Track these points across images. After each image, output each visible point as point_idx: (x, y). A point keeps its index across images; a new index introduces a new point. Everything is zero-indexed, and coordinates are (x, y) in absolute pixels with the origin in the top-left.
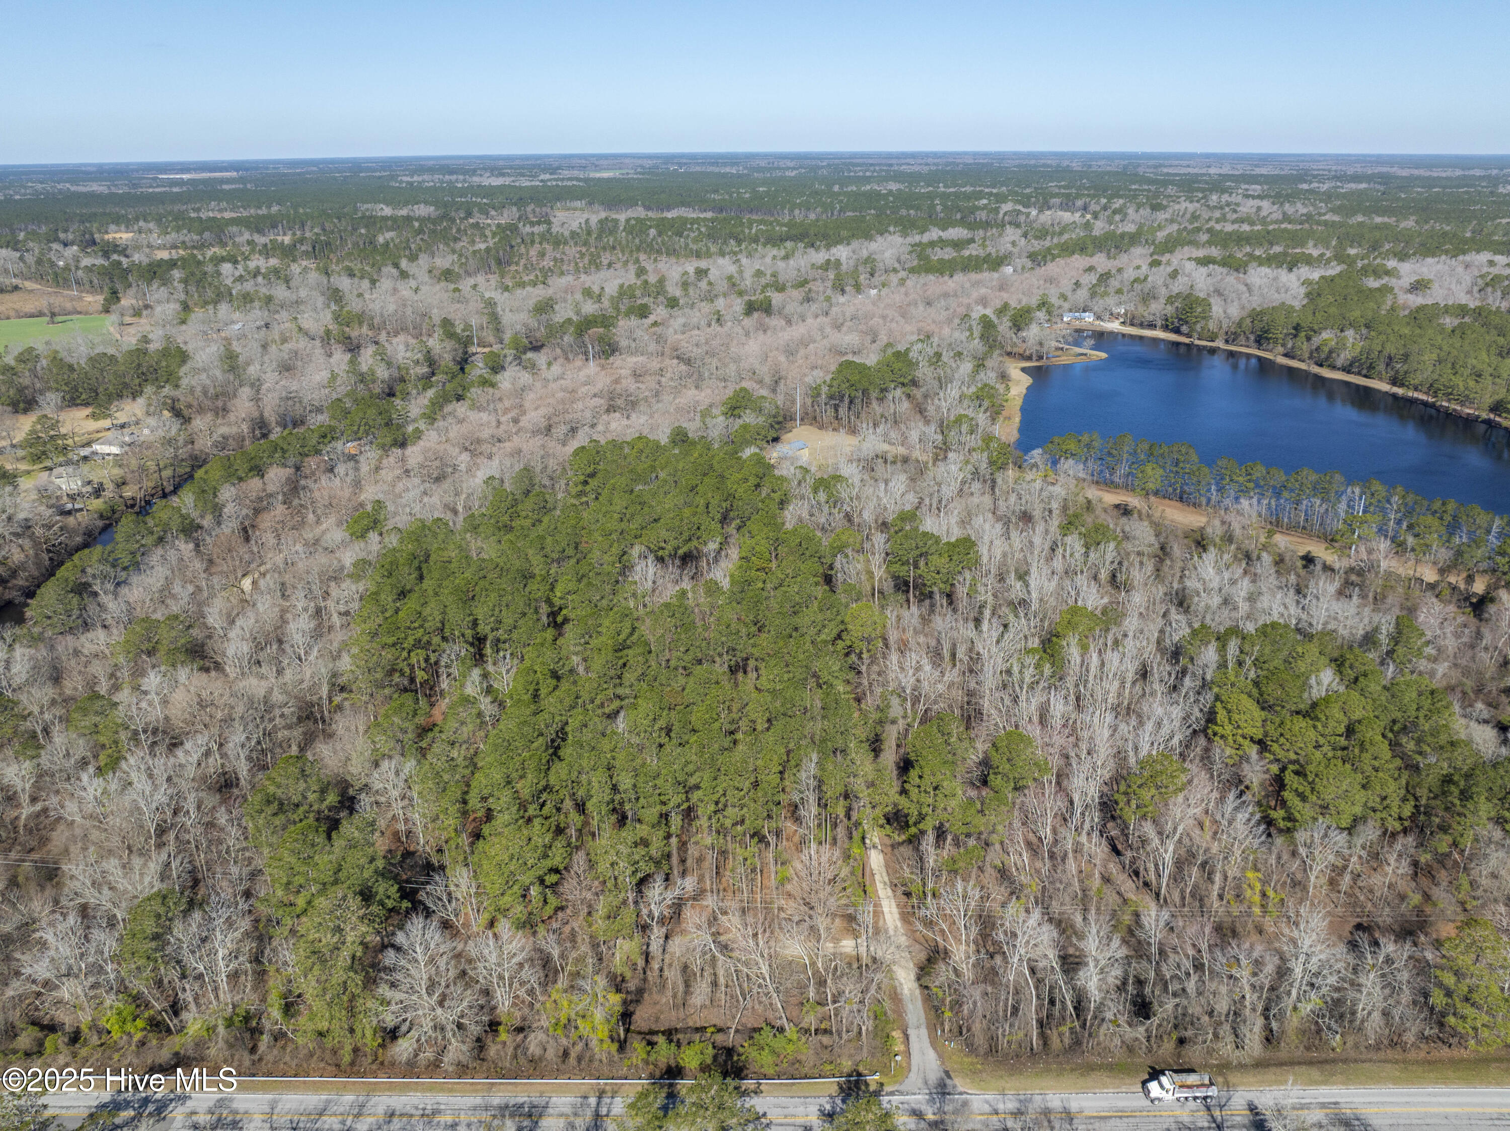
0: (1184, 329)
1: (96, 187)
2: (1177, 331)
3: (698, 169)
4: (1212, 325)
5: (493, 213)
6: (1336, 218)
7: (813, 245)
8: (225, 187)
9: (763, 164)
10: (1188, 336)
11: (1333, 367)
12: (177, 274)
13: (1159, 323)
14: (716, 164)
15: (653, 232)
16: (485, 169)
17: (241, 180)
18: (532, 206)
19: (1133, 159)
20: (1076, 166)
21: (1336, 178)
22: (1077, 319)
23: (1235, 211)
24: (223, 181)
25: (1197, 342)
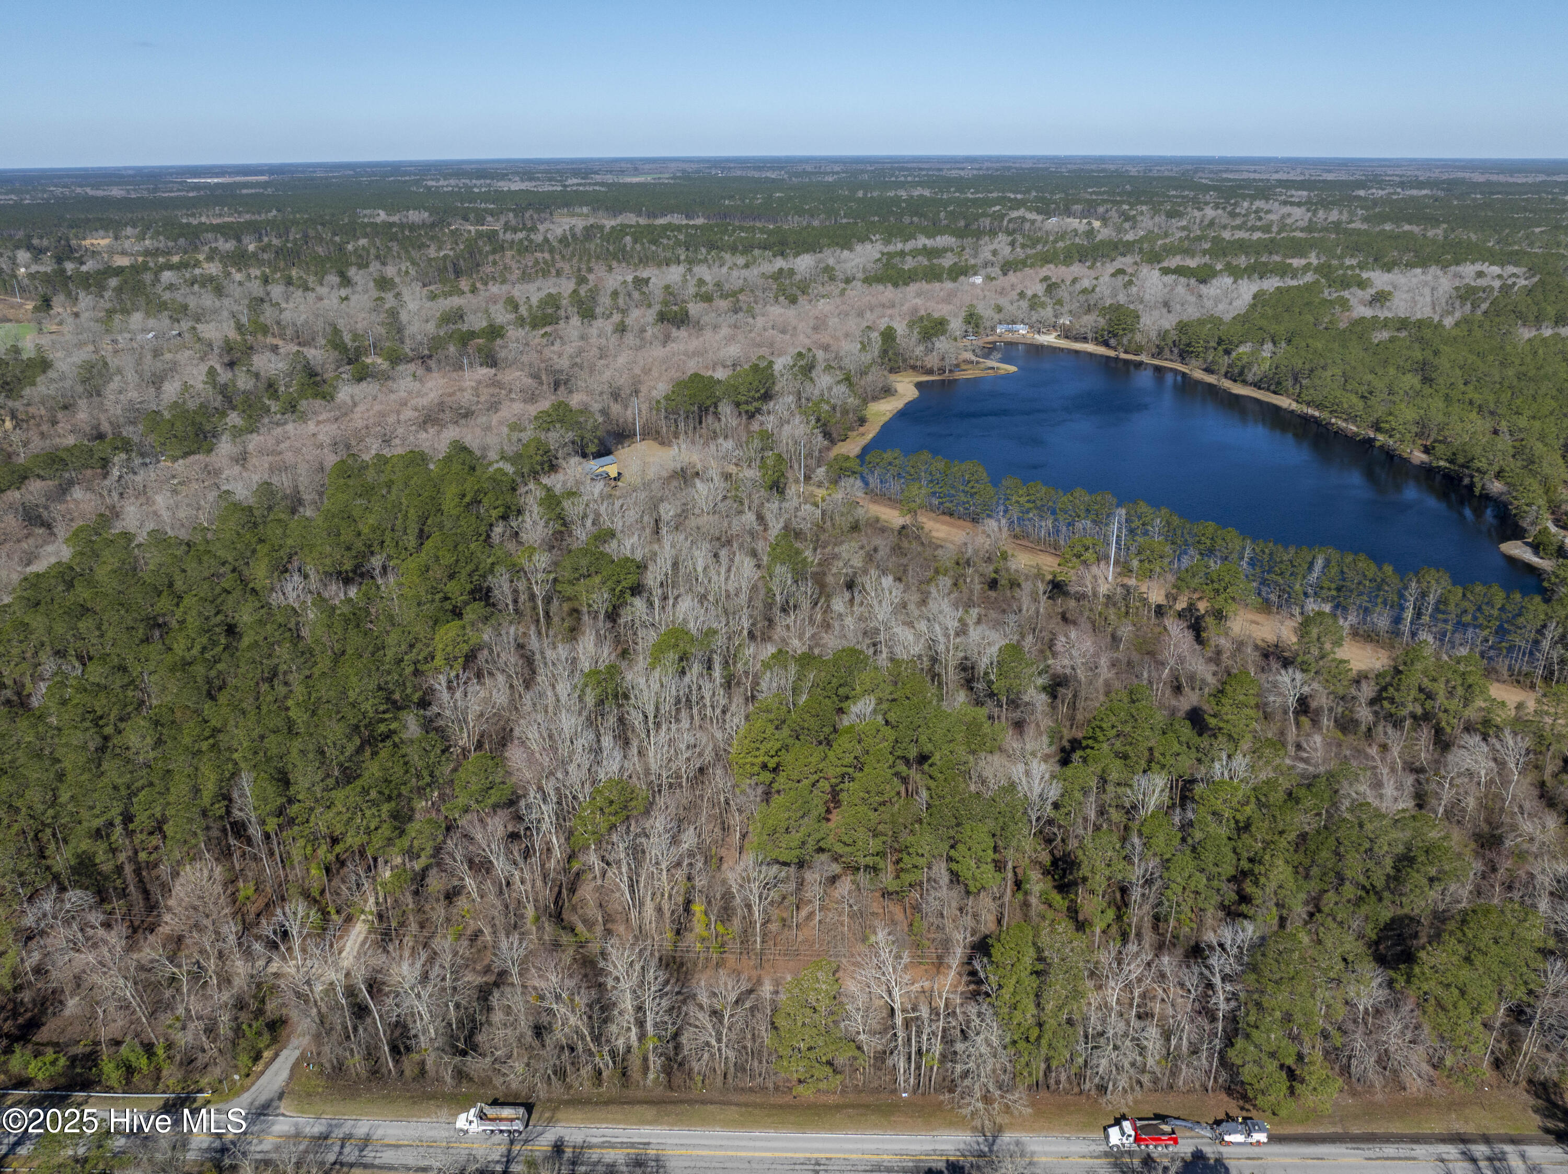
0: (1113, 342)
1: (116, 192)
2: (1106, 344)
3: (739, 173)
4: (1138, 337)
5: (489, 219)
6: (1365, 227)
7: (782, 254)
8: (245, 191)
9: (809, 168)
10: (1115, 349)
11: (1244, 382)
12: (113, 282)
13: (1090, 336)
14: (759, 169)
15: (628, 239)
16: (517, 173)
17: (265, 185)
18: (530, 212)
19: (1200, 164)
20: (1133, 172)
21: (1402, 185)
22: (1009, 331)
23: (1260, 219)
24: (246, 185)
25: (1123, 356)
